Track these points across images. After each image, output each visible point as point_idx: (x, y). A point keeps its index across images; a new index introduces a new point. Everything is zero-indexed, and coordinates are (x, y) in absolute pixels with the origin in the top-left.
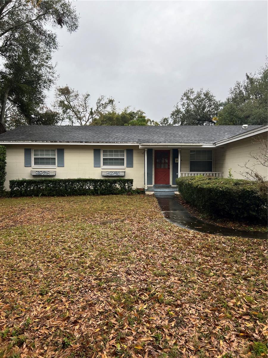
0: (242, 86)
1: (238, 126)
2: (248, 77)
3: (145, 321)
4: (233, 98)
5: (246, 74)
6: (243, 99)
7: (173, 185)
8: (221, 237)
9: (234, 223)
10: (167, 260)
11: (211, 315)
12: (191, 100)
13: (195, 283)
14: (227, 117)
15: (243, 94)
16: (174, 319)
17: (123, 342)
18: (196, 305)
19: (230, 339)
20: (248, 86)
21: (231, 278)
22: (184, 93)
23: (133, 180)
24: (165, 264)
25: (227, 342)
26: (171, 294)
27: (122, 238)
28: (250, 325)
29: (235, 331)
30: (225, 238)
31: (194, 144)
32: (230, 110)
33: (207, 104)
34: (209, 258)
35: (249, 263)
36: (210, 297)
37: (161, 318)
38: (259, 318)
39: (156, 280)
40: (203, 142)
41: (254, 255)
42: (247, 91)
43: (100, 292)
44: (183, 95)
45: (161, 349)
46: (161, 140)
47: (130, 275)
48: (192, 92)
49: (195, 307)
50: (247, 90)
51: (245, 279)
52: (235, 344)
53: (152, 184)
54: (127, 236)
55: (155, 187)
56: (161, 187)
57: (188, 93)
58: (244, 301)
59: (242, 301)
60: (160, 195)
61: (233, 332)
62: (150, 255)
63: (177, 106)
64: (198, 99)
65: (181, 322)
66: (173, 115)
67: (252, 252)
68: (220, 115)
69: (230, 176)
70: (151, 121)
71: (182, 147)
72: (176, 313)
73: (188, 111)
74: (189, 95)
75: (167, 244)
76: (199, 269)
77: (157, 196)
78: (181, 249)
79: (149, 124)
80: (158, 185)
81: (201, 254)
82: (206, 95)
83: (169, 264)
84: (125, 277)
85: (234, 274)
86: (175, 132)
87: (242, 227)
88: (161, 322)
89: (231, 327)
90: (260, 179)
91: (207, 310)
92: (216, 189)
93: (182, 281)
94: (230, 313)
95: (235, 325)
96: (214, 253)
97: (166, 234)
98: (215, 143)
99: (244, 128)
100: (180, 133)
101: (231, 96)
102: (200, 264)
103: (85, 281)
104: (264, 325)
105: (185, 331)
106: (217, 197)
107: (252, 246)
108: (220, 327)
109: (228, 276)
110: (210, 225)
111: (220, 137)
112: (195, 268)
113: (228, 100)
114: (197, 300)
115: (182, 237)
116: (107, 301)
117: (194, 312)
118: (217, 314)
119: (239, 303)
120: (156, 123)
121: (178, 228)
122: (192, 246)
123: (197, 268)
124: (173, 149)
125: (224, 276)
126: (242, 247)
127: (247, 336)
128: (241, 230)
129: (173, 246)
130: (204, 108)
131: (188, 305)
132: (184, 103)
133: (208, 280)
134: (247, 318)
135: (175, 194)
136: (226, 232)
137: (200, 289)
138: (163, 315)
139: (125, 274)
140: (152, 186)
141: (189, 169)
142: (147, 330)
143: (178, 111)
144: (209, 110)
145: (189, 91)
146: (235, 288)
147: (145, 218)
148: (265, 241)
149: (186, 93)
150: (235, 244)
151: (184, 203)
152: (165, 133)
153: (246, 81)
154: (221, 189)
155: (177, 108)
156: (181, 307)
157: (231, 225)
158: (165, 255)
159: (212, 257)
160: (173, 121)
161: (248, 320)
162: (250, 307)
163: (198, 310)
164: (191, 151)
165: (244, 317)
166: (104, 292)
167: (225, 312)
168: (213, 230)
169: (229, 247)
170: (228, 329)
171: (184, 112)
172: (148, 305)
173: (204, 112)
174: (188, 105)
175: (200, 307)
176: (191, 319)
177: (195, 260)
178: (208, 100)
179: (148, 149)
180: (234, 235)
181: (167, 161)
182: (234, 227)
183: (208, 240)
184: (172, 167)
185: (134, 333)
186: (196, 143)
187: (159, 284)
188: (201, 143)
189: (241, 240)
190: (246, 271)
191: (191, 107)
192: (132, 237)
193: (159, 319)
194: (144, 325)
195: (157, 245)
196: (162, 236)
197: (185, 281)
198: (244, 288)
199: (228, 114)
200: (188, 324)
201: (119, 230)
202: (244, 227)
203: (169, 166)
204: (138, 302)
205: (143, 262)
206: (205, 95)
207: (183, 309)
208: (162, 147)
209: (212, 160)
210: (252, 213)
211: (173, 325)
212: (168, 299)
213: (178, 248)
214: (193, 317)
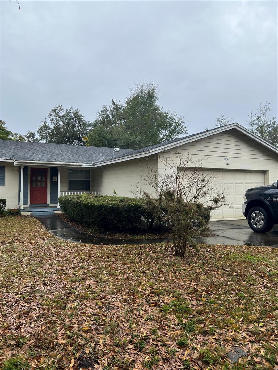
0: (108, 110)
1: (110, 149)
2: (114, 103)
3: (81, 313)
4: (100, 120)
5: (112, 100)
6: (110, 122)
7: (50, 204)
8: (114, 246)
9: (120, 234)
10: (77, 269)
11: (129, 299)
12: (60, 117)
13: (108, 281)
14: (97, 138)
15: (109, 118)
16: (103, 307)
17: (71, 329)
18: (115, 295)
19: (146, 309)
20: (114, 111)
21: (133, 274)
22: (52, 109)
23: (6, 200)
24: (76, 272)
25: (144, 311)
26: (92, 292)
27: (21, 258)
28: (156, 298)
29: (147, 304)
30: (118, 247)
31: (74, 164)
32: (100, 131)
33: (77, 123)
34: (111, 263)
35: (141, 262)
36: (124, 288)
37: (92, 309)
38: (160, 293)
39: (75, 285)
40: (82, 162)
41: (144, 256)
42: (113, 116)
43: (27, 303)
44: (51, 111)
45: (103, 325)
46: (39, 157)
47: (48, 286)
48: (61, 109)
49: (115, 296)
50: (113, 114)
51: (143, 272)
52: (150, 311)
53: (27, 204)
54: (25, 255)
55: (31, 207)
56: (38, 207)
57: (57, 110)
58: (148, 286)
59: (146, 286)
60: (39, 215)
61: (147, 305)
62: (59, 268)
63: (45, 121)
64: (67, 117)
65: (109, 307)
66: (40, 129)
67: (142, 254)
68: (91, 136)
69: (115, 194)
70: (13, 133)
71: (62, 166)
72: (103, 303)
73: (57, 128)
74: (58, 111)
75: (70, 257)
76: (107, 272)
77: (36, 217)
78: (85, 260)
79: (10, 136)
80: (34, 205)
81: (103, 261)
82: (76, 114)
83: (80, 272)
84: (44, 288)
85: (134, 271)
86: (51, 150)
87: (127, 237)
88: (94, 311)
89: (144, 303)
90: (147, 196)
91: (124, 297)
92: (106, 206)
93: (98, 282)
94: (141, 295)
95: (146, 301)
96: (113, 259)
97: (65, 250)
98: (94, 164)
99: (116, 151)
100: (57, 152)
101: (99, 118)
102: (106, 269)
103: (6, 298)
104: (164, 297)
105: (114, 312)
106: (107, 213)
107: (140, 250)
108: (137, 304)
109: (130, 273)
110: (101, 238)
111: (97, 158)
112: (103, 272)
113: (96, 121)
114: (115, 292)
115: (82, 251)
116: (39, 308)
117: (116, 300)
118: (132, 297)
119: (144, 288)
120: (21, 137)
121: (73, 243)
122: (93, 256)
123: (104, 271)
124: (51, 168)
125: (127, 273)
126: (133, 251)
127: (156, 305)
128: (127, 239)
129: (76, 258)
130: (74, 126)
131: (109, 297)
132: (52, 119)
133: (116, 278)
134: (153, 295)
135: (55, 214)
136: (116, 242)
137: (113, 285)
138: (93, 306)
139: (43, 286)
140: (28, 206)
141: (67, 188)
142: (86, 318)
143: (46, 127)
144: (79, 130)
145: (57, 108)
146: (138, 280)
147: (35, 238)
148: (148, 245)
149: (55, 109)
150: (127, 250)
151: (69, 222)
152: (40, 150)
153: (112, 106)
154: (110, 205)
155: (45, 123)
156: (104, 299)
157: (118, 236)
158: (72, 266)
159: (114, 262)
160: (40, 136)
161: (153, 296)
162: (153, 288)
163: (118, 298)
164: (69, 170)
165: (150, 295)
166: (32, 302)
167: (137, 294)
168: (106, 242)
169: (124, 253)
170: (143, 304)
171: (53, 129)
172: (77, 303)
173: (74, 130)
174: (57, 122)
175: (119, 295)
176: (115, 304)
177: (100, 266)
178: (77, 119)
179: (24, 167)
180: (124, 244)
181: (44, 180)
182: (121, 237)
183: (104, 250)
184: (50, 185)
185: (77, 322)
186: (76, 163)
187: (79, 287)
188: (81, 163)
189: (131, 246)
190: (142, 267)
191: (59, 124)
192: (32, 256)
193: (91, 309)
194: (82, 315)
195: (61, 260)
196: (61, 252)
197: (100, 281)
198: (144, 278)
199: (98, 135)
200: (114, 307)
201: (13, 252)
202: (129, 237)
203: (47, 184)
204: (68, 302)
205: (55, 274)
206: (74, 114)
207: (106, 300)
208: (42, 165)
209: (89, 179)
210: (135, 224)
211: (104, 311)
212: (92, 296)
213: (81, 259)
214: (116, 302)
